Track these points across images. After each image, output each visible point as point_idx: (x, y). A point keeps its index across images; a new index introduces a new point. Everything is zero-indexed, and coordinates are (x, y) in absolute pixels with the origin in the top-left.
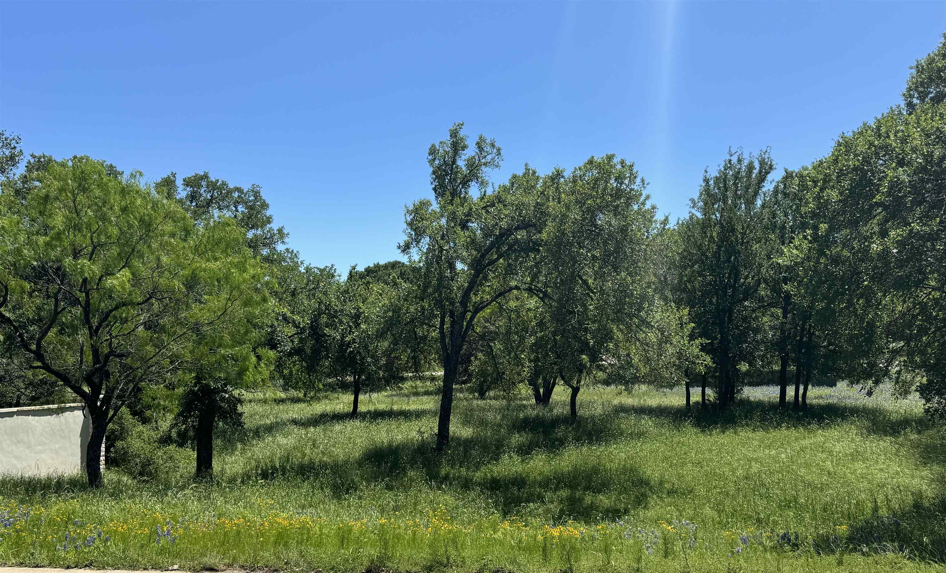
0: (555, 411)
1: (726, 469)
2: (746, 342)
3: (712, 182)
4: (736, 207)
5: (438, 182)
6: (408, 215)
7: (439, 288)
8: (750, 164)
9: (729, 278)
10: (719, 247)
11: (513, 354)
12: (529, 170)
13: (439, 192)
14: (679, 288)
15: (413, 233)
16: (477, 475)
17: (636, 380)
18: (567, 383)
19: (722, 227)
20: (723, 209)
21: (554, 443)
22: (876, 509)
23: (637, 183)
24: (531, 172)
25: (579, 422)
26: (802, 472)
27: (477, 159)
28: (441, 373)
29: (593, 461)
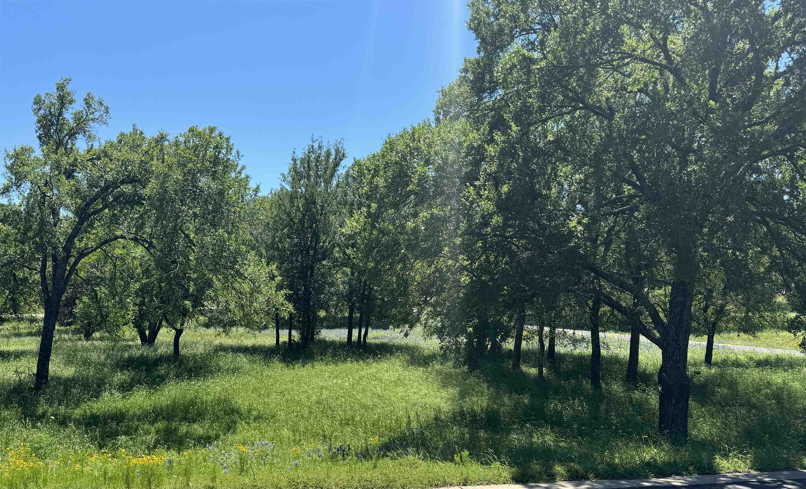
0: (159, 351)
1: (303, 397)
2: (323, 293)
3: (298, 162)
4: (316, 185)
5: (44, 131)
6: (7, 160)
7: (41, 232)
8: (328, 151)
9: (311, 241)
10: (304, 216)
11: (117, 298)
12: (136, 130)
13: (44, 140)
14: (271, 247)
15: (14, 177)
16: (76, 411)
17: (233, 323)
18: (171, 324)
19: (306, 199)
20: (307, 185)
21: (155, 380)
22: (409, 423)
23: (233, 154)
24: (138, 132)
25: (182, 360)
26: (360, 396)
27: (85, 114)
28: (41, 315)
29: (190, 395)
